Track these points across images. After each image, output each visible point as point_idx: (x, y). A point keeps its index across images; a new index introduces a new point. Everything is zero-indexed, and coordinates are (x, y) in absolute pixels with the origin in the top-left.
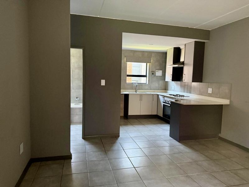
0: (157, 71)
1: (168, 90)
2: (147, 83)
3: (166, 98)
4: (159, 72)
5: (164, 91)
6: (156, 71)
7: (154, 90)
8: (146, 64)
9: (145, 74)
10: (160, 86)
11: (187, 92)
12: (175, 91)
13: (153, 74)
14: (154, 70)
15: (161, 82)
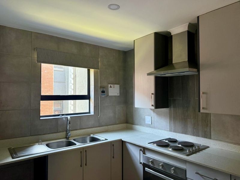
0: (111, 87)
1: (133, 124)
2: (92, 113)
3: (149, 155)
4: (114, 87)
5: (125, 124)
6: (109, 85)
7: (106, 127)
8: (86, 69)
9: (85, 93)
10: (117, 116)
11: (194, 134)
12: (154, 128)
13: (103, 92)
14: (105, 84)
15: (119, 109)
